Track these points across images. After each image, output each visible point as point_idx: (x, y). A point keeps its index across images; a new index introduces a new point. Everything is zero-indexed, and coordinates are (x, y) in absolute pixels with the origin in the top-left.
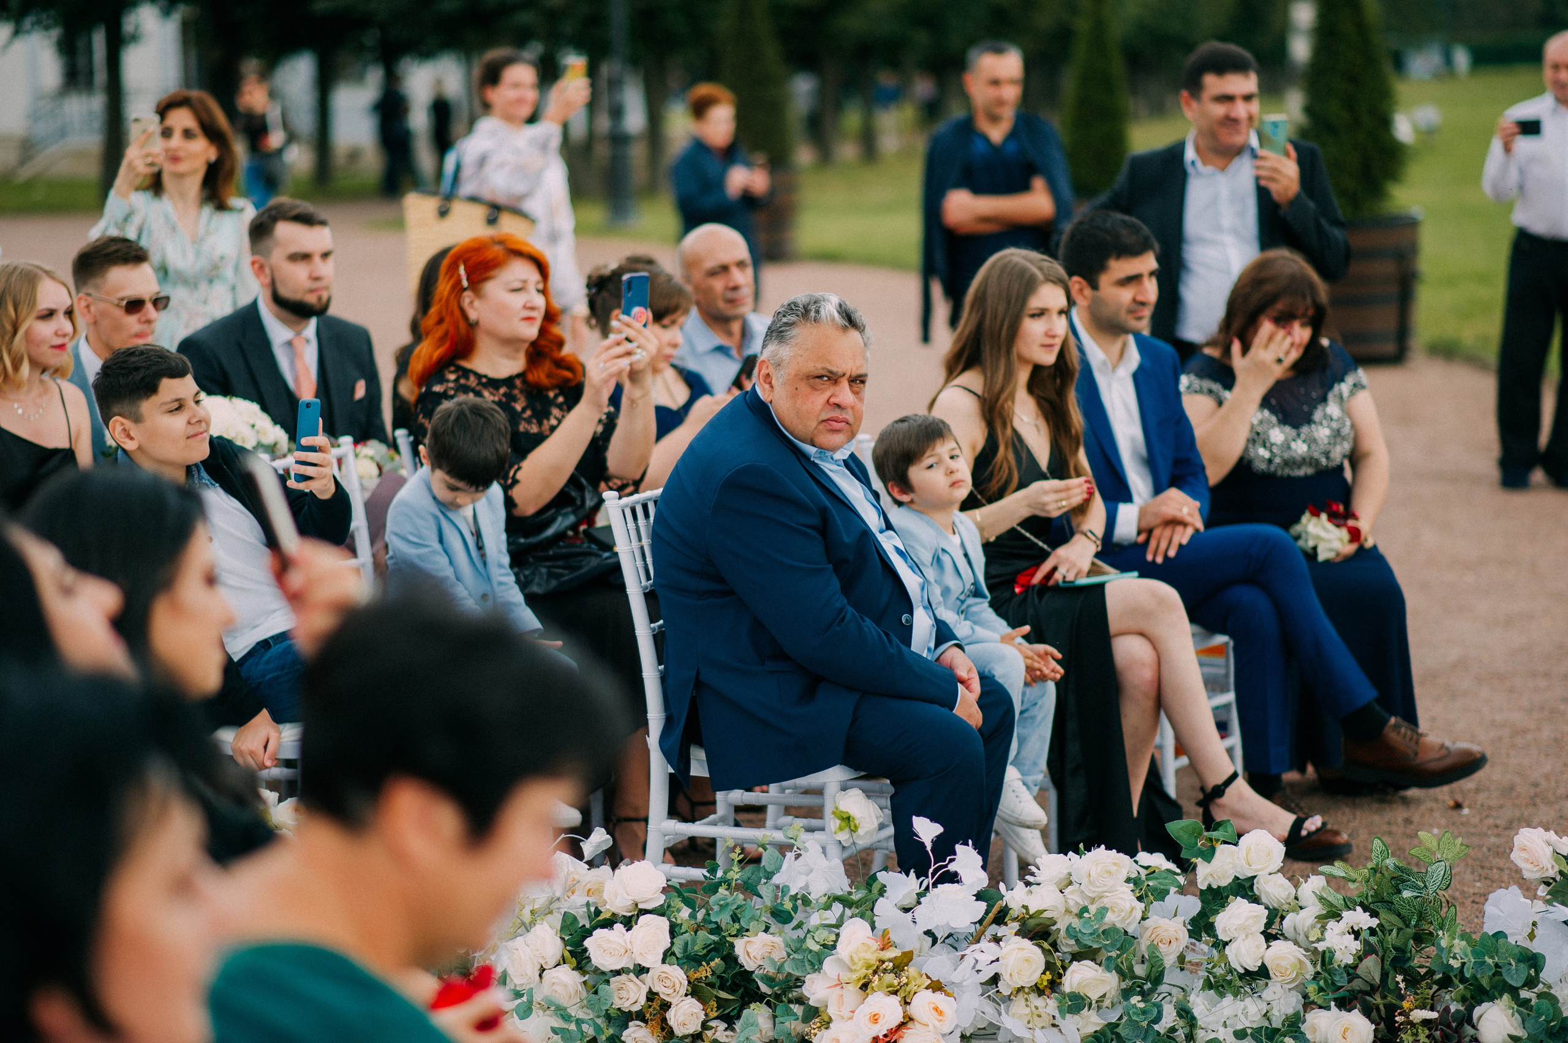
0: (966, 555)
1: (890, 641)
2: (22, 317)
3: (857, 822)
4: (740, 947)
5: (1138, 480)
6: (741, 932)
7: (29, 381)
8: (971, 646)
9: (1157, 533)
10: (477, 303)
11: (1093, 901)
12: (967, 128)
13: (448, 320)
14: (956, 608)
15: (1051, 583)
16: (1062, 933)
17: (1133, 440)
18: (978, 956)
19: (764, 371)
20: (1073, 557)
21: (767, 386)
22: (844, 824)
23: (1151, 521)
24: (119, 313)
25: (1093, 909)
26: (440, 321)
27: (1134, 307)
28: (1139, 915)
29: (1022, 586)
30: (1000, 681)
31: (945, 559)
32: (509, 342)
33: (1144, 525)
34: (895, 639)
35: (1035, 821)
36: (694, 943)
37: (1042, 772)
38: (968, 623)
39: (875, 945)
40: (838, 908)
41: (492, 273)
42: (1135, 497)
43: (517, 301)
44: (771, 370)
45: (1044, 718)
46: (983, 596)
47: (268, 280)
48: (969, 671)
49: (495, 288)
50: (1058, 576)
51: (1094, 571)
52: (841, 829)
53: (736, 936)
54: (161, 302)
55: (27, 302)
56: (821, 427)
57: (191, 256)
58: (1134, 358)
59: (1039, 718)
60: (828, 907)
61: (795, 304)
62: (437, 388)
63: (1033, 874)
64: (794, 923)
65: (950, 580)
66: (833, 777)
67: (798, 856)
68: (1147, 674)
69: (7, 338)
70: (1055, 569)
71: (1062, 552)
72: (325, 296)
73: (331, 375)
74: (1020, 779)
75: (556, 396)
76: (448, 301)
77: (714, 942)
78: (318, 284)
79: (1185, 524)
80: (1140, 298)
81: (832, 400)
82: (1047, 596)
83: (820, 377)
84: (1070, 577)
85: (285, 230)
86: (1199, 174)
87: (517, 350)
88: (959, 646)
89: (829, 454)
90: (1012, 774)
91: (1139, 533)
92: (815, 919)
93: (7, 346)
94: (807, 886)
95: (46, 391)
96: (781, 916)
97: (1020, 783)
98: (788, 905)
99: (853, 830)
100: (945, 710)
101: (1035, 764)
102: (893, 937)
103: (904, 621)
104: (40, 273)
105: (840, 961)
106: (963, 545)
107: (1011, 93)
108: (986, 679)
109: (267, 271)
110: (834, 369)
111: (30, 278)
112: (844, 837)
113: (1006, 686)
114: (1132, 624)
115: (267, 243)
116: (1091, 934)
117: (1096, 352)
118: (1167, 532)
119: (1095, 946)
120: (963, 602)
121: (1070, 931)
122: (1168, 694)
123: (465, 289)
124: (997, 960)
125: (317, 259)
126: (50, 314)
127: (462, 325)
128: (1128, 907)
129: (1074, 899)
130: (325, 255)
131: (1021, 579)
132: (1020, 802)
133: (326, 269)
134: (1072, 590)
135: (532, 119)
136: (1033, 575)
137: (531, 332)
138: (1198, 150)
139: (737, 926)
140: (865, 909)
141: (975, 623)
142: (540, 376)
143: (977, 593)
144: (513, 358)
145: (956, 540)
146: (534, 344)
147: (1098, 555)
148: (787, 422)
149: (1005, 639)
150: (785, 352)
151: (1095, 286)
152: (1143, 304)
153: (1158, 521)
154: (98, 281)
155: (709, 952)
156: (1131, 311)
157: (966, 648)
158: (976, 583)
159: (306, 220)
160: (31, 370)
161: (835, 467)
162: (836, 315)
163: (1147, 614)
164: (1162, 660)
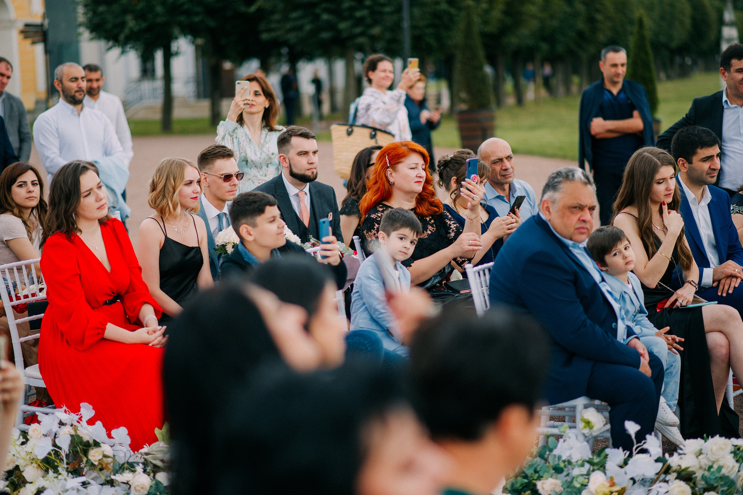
0: (635, 293)
1: (608, 335)
2: (177, 185)
3: (593, 424)
4: (539, 485)
5: (712, 256)
6: (540, 478)
7: (180, 215)
8: (643, 338)
9: (723, 281)
10: (393, 174)
11: (713, 462)
12: (601, 88)
13: (379, 181)
14: (632, 320)
15: (674, 307)
16: (698, 479)
17: (709, 236)
18: (660, 490)
19: (546, 205)
20: (685, 295)
21: (547, 213)
22: (586, 425)
23: (719, 276)
24: (221, 181)
25: (715, 466)
26: (376, 183)
27: (709, 171)
28: (737, 470)
29: (660, 309)
30: (657, 354)
31: (626, 296)
32: (408, 193)
33: (716, 278)
34: (610, 335)
35: (674, 423)
36: (516, 483)
37: (677, 399)
38: (638, 326)
39: (608, 484)
40: (587, 466)
41: (402, 160)
42: (711, 265)
43: (413, 173)
44: (550, 205)
45: (677, 372)
46: (645, 313)
47: (288, 165)
48: (644, 349)
49: (403, 167)
50: (678, 304)
51: (695, 301)
52: (585, 427)
53: (536, 480)
54: (240, 176)
55: (180, 177)
56: (576, 231)
57: (258, 154)
58: (708, 197)
59: (674, 373)
60: (582, 465)
61: (560, 172)
62: (373, 216)
63: (681, 449)
64: (565, 473)
65: (629, 306)
66: (580, 402)
67: (564, 441)
68: (724, 351)
69: (171, 194)
70: (676, 300)
71: (679, 292)
72: (315, 171)
73: (317, 210)
74: (665, 402)
75: (430, 220)
76: (379, 173)
77: (526, 483)
78: (312, 166)
79: (737, 277)
80: (712, 167)
81: (582, 218)
82: (673, 313)
83: (575, 207)
84: (684, 304)
85: (295, 141)
86: (729, 108)
87: (412, 198)
88: (637, 338)
89: (577, 244)
90: (662, 400)
91: (714, 282)
92: (576, 471)
93: (171, 198)
94: (570, 456)
95: (187, 220)
96: (558, 470)
97: (666, 404)
98: (562, 465)
99: (591, 428)
100: (635, 369)
101: (673, 396)
102: (616, 481)
103: (613, 327)
104: (185, 163)
105: (590, 492)
106: (633, 288)
107: (622, 70)
108: (651, 354)
109: (287, 161)
110: (582, 203)
111: (181, 166)
112: (586, 431)
113: (659, 357)
114: (717, 327)
115: (288, 147)
116: (715, 479)
117: (690, 195)
118: (728, 281)
119: (715, 485)
120: (635, 316)
121: (703, 478)
122: (734, 360)
123: (388, 168)
124: (667, 492)
125: (311, 154)
126: (191, 182)
127: (386, 185)
128: (731, 465)
129: (704, 461)
130: (315, 152)
131: (659, 305)
132: (666, 413)
133: (315, 159)
134: (685, 310)
135: (391, 88)
136: (665, 303)
137: (419, 188)
138: (727, 96)
139: (537, 475)
140: (602, 467)
141: (642, 326)
142: (423, 210)
143: (641, 311)
144: (411, 202)
145: (630, 286)
146: (420, 194)
147: (696, 293)
148: (559, 230)
149: (657, 335)
150: (557, 195)
151: (690, 162)
152: (714, 170)
153: (724, 276)
154: (211, 166)
155: (523, 487)
156: (708, 174)
157: (641, 338)
158: (641, 307)
159: (305, 136)
160: (181, 209)
161: (579, 251)
162: (583, 177)
163: (723, 322)
164: (731, 343)
